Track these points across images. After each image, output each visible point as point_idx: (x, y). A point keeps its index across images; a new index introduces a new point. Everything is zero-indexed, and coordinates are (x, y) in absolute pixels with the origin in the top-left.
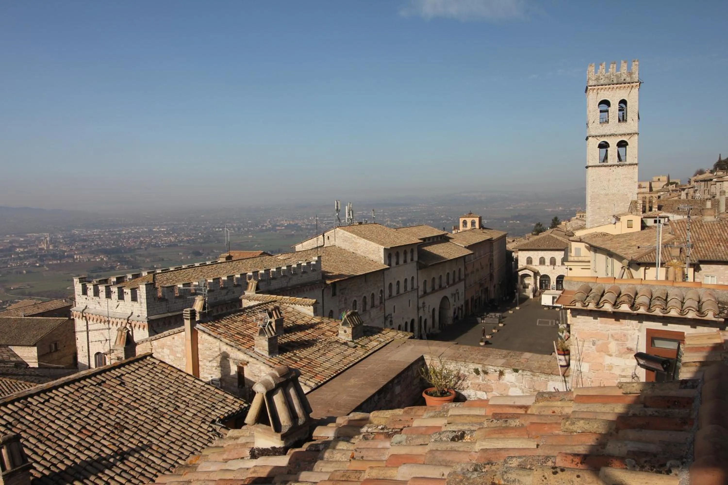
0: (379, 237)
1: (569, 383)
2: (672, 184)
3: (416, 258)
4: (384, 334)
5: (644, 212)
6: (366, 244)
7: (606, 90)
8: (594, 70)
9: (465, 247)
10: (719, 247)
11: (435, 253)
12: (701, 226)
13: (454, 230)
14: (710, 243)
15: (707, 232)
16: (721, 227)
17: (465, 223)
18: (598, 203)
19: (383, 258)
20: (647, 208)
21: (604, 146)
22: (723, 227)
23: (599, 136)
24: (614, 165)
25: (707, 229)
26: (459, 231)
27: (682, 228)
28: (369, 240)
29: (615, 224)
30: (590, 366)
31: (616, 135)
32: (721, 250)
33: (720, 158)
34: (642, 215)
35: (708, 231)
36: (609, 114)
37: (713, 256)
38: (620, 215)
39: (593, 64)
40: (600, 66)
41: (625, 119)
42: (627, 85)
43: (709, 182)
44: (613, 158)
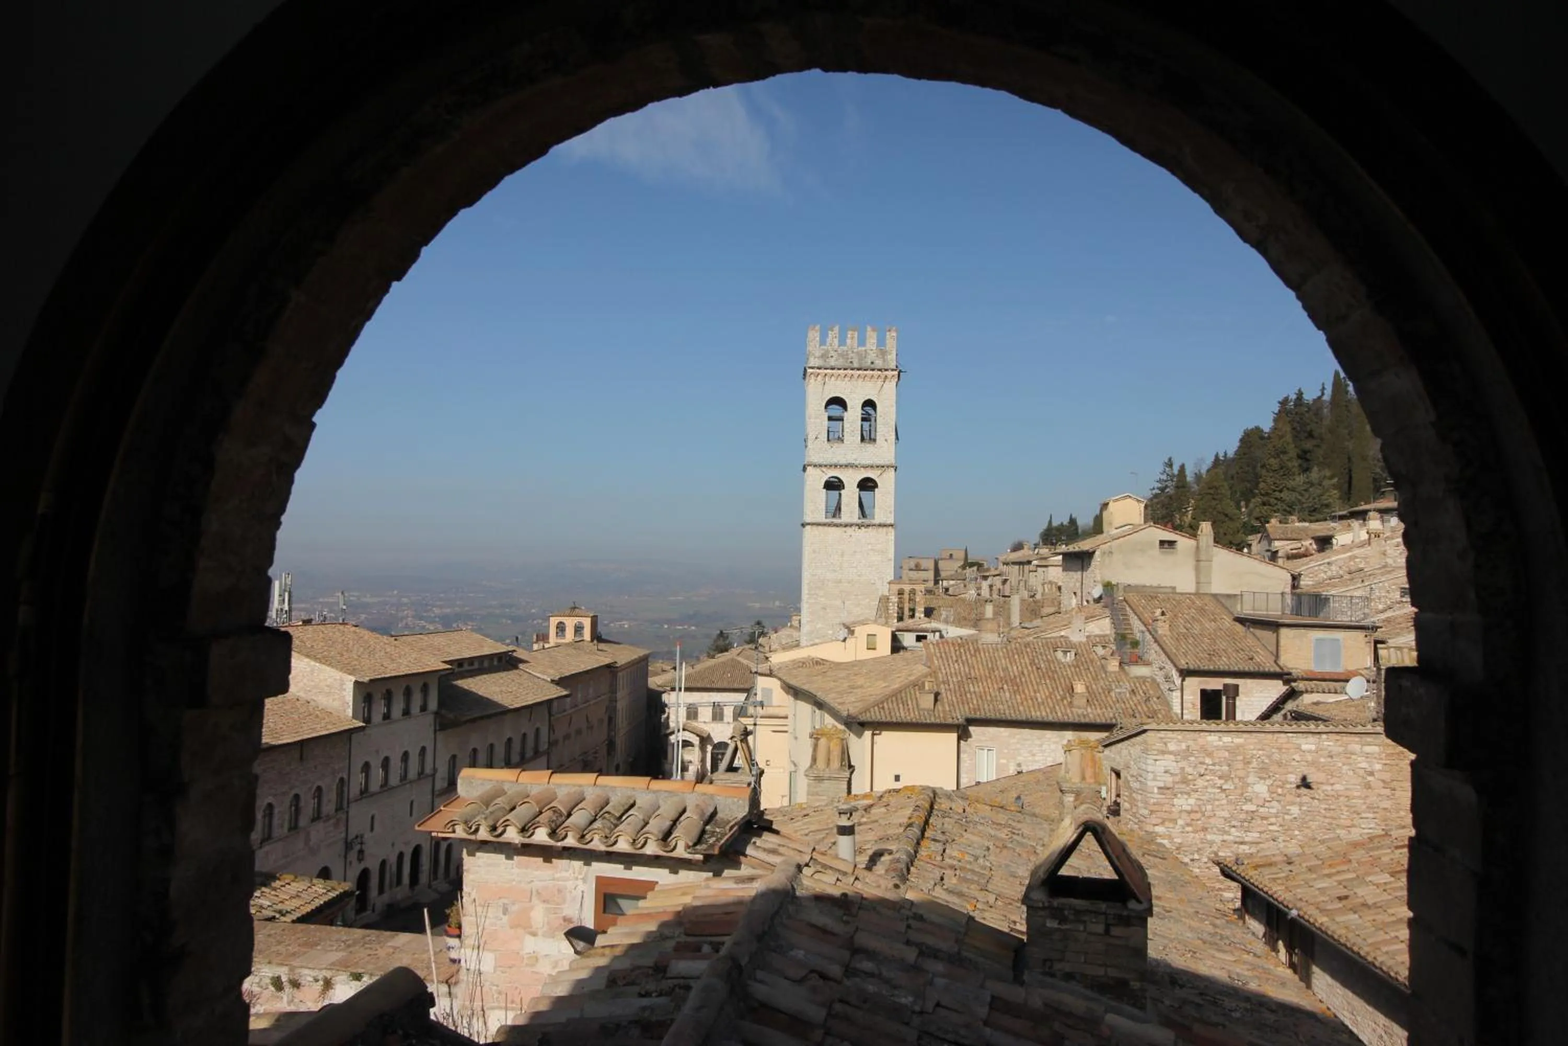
0: (346, 655)
1: (456, 998)
2: (972, 565)
3: (433, 705)
4: (275, 889)
5: (900, 619)
6: (312, 671)
7: (839, 378)
8: (818, 339)
9: (552, 681)
10: (1002, 694)
11: (480, 693)
12: (975, 651)
13: (536, 642)
14: (988, 684)
15: (985, 663)
16: (1008, 654)
17: (561, 628)
18: (821, 597)
19: (351, 704)
20: (907, 613)
21: (833, 485)
22: (1011, 654)
23: (826, 466)
24: (851, 525)
25: (985, 657)
26: (547, 646)
27: (943, 655)
28: (320, 662)
29: (844, 640)
30: (496, 959)
31: (857, 466)
32: (1004, 699)
33: (1050, 522)
34: (895, 623)
35: (987, 661)
36: (845, 426)
37: (989, 711)
38: (856, 623)
39: (818, 327)
40: (830, 332)
41: (873, 436)
42: (876, 373)
43: (1025, 566)
44: (850, 511)
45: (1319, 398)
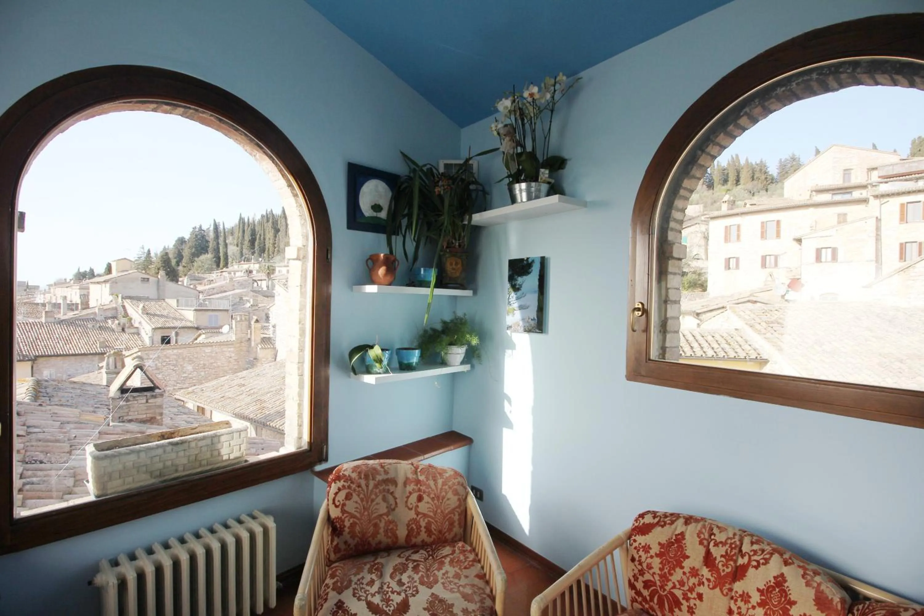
45: (209, 228)
